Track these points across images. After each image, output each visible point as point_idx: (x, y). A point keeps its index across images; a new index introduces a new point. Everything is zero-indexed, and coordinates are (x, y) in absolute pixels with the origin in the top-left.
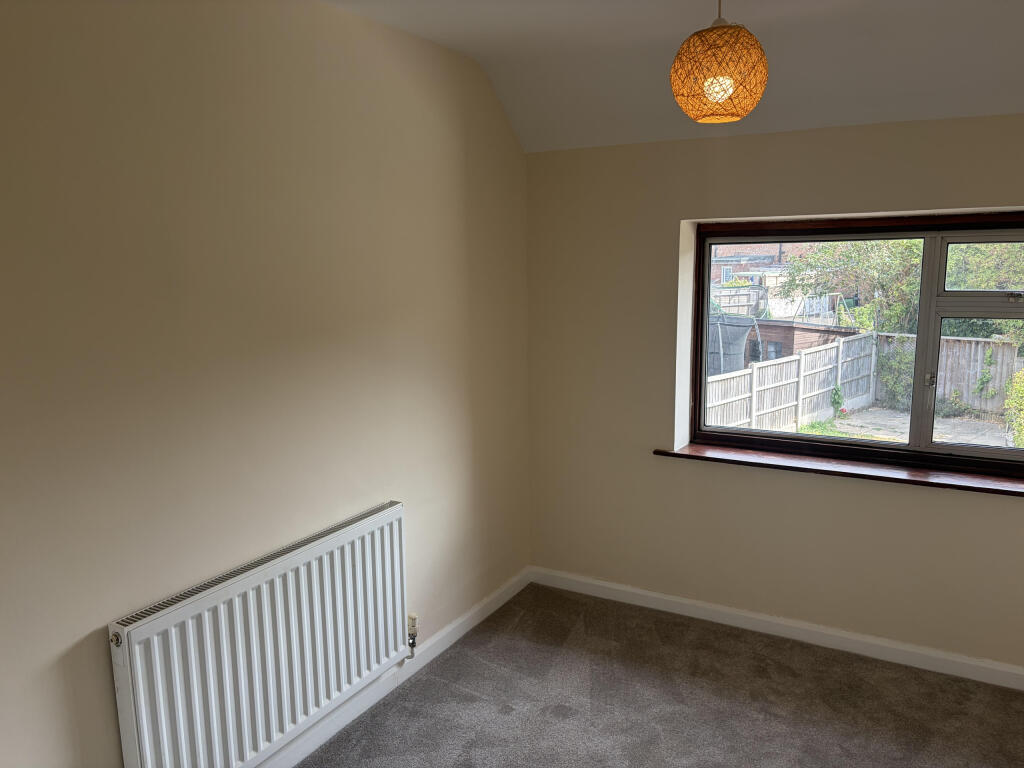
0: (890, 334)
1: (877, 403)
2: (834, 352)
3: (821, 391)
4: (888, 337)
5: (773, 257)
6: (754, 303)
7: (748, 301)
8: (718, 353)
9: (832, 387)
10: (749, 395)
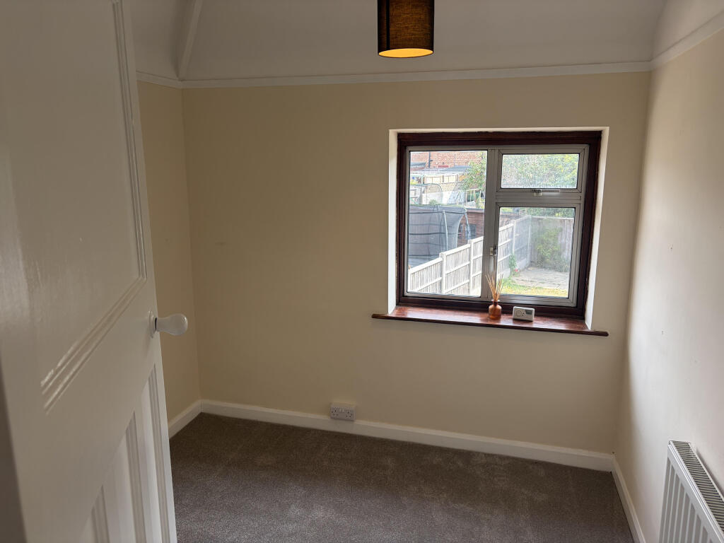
0: (541, 217)
1: (532, 264)
2: (510, 230)
3: (505, 257)
4: (539, 219)
5: (424, 164)
6: (418, 196)
7: (415, 194)
8: (445, 233)
9: (509, 255)
10: (468, 263)
